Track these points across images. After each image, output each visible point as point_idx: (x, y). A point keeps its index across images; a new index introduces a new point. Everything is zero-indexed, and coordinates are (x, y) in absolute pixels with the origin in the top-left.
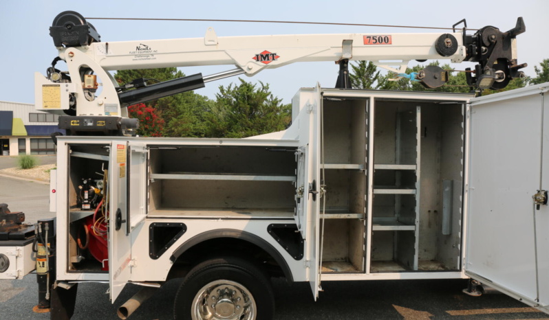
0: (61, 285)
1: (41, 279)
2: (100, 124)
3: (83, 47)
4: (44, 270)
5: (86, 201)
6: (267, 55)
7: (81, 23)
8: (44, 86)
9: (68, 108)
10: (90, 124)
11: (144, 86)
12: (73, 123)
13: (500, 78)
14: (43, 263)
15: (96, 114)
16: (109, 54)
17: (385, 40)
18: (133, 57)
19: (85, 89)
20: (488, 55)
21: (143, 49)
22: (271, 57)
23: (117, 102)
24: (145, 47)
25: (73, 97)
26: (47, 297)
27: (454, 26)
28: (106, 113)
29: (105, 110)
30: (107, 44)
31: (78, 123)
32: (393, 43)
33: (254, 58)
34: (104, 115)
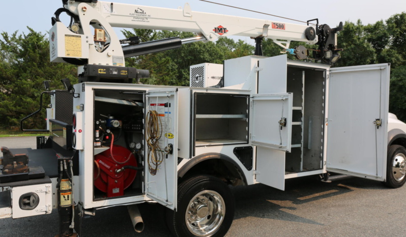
3: (92, 4)
4: (68, 202)
5: (98, 139)
6: (221, 29)
8: (66, 35)
10: (115, 73)
11: (139, 43)
12: (100, 71)
14: (68, 197)
16: (113, 13)
17: (281, 27)
18: (132, 18)
19: (96, 41)
21: (139, 13)
22: (223, 30)
23: (122, 53)
24: (141, 11)
26: (73, 226)
27: (308, 21)
28: (114, 64)
29: (113, 61)
30: (112, 4)
31: (104, 71)
32: (286, 30)
33: (214, 30)
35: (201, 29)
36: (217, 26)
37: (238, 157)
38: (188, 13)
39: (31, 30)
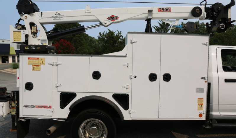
0: (21, 120)
1: (13, 117)
2: (38, 48)
3: (31, 14)
4: (14, 113)
6: (113, 17)
7: (30, 3)
8: (14, 31)
9: (24, 41)
10: (34, 48)
11: (58, 32)
12: (26, 48)
13: (222, 27)
14: (14, 110)
15: (37, 44)
16: (43, 17)
17: (168, 10)
18: (53, 18)
19: (32, 33)
20: (217, 17)
21: (58, 15)
22: (115, 18)
23: (46, 38)
24: (58, 14)
25: (27, 36)
26: (16, 125)
27: (201, 3)
28: (41, 44)
29: (41, 42)
30: (42, 13)
31: (28, 48)
32: (172, 12)
33: (107, 19)
34: (40, 44)
35: (98, 19)
36: (110, 16)
37: (116, 100)
38: (89, 11)
39: (109, 30)
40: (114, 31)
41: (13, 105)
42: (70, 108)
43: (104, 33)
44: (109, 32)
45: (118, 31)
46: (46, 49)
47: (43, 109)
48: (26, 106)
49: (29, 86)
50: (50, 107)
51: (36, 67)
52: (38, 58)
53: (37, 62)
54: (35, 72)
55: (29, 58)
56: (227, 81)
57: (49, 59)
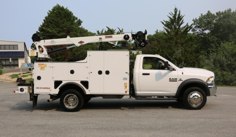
0: (35, 95)
1: (30, 94)
2: (44, 59)
3: (39, 41)
4: (31, 92)
8: (31, 51)
9: (36, 55)
10: (41, 59)
11: (53, 50)
14: (31, 90)
15: (42, 57)
16: (45, 43)
19: (40, 51)
20: (139, 39)
23: (47, 54)
24: (53, 41)
25: (37, 53)
26: (32, 98)
30: (44, 41)
31: (39, 59)
33: (78, 43)
34: (44, 57)
35: (74, 43)
37: (82, 84)
39: (108, 28)
40: (114, 29)
41: (31, 88)
42: (59, 89)
43: (102, 31)
44: (108, 31)
45: (119, 29)
46: (47, 60)
47: (46, 89)
48: (37, 88)
49: (39, 78)
50: (49, 88)
51: (42, 68)
52: (43, 64)
53: (43, 66)
54: (42, 71)
55: (39, 64)
56: (144, 74)
57: (49, 64)
